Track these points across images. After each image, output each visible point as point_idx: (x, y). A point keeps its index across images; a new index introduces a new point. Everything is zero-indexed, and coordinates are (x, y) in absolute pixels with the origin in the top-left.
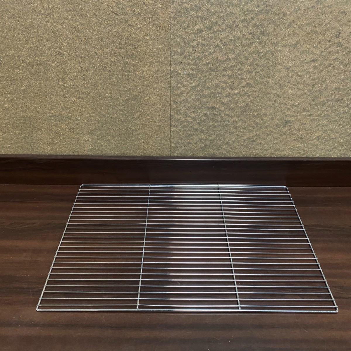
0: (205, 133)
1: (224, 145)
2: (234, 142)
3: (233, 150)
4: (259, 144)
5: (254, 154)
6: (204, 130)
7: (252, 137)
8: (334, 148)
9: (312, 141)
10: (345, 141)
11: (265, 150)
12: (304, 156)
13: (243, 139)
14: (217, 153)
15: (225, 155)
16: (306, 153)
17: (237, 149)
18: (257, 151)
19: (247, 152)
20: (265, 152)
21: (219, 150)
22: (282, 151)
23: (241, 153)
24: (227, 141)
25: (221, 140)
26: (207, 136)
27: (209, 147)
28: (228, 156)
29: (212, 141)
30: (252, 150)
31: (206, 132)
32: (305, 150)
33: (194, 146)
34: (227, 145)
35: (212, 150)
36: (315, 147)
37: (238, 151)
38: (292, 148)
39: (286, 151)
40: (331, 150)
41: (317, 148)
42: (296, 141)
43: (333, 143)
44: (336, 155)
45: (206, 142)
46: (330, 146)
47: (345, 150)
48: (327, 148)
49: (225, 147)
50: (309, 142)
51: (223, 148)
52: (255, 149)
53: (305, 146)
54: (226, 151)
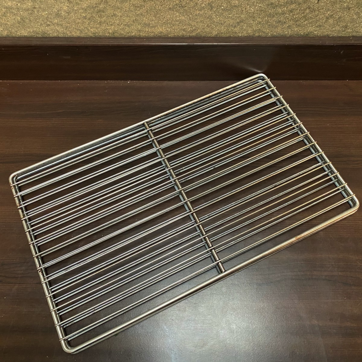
1: (54, 18)
2: (69, 13)
3: (74, 26)
4: (112, 16)
5: (111, 31)
7: (96, 4)
8: (241, 22)
9: (200, 10)
10: (258, 10)
11: (126, 25)
12: (194, 34)
13: (83, 9)
14: (48, 31)
16: (195, 30)
17: (78, 23)
18: (113, 27)
19: (97, 28)
20: (127, 29)
21: (49, 25)
22: (154, 27)
23: (88, 30)
24: (56, 11)
25: (44, 10)
27: (30, 21)
28: (69, 35)
29: (30, 11)
32: (192, 26)
33: (3, 19)
34: (58, 18)
35: (38, 26)
36: (208, 20)
37: (82, 27)
38: (169, 21)
39: (161, 27)
40: (236, 24)
41: (211, 22)
42: (173, 10)
43: (237, 13)
44: (245, 32)
45: (21, 13)
46: (234, 18)
47: (259, 24)
48: (228, 22)
49: (56, 21)
50: (196, 13)
51: (55, 23)
52: (109, 23)
53: (190, 19)
54: (61, 27)
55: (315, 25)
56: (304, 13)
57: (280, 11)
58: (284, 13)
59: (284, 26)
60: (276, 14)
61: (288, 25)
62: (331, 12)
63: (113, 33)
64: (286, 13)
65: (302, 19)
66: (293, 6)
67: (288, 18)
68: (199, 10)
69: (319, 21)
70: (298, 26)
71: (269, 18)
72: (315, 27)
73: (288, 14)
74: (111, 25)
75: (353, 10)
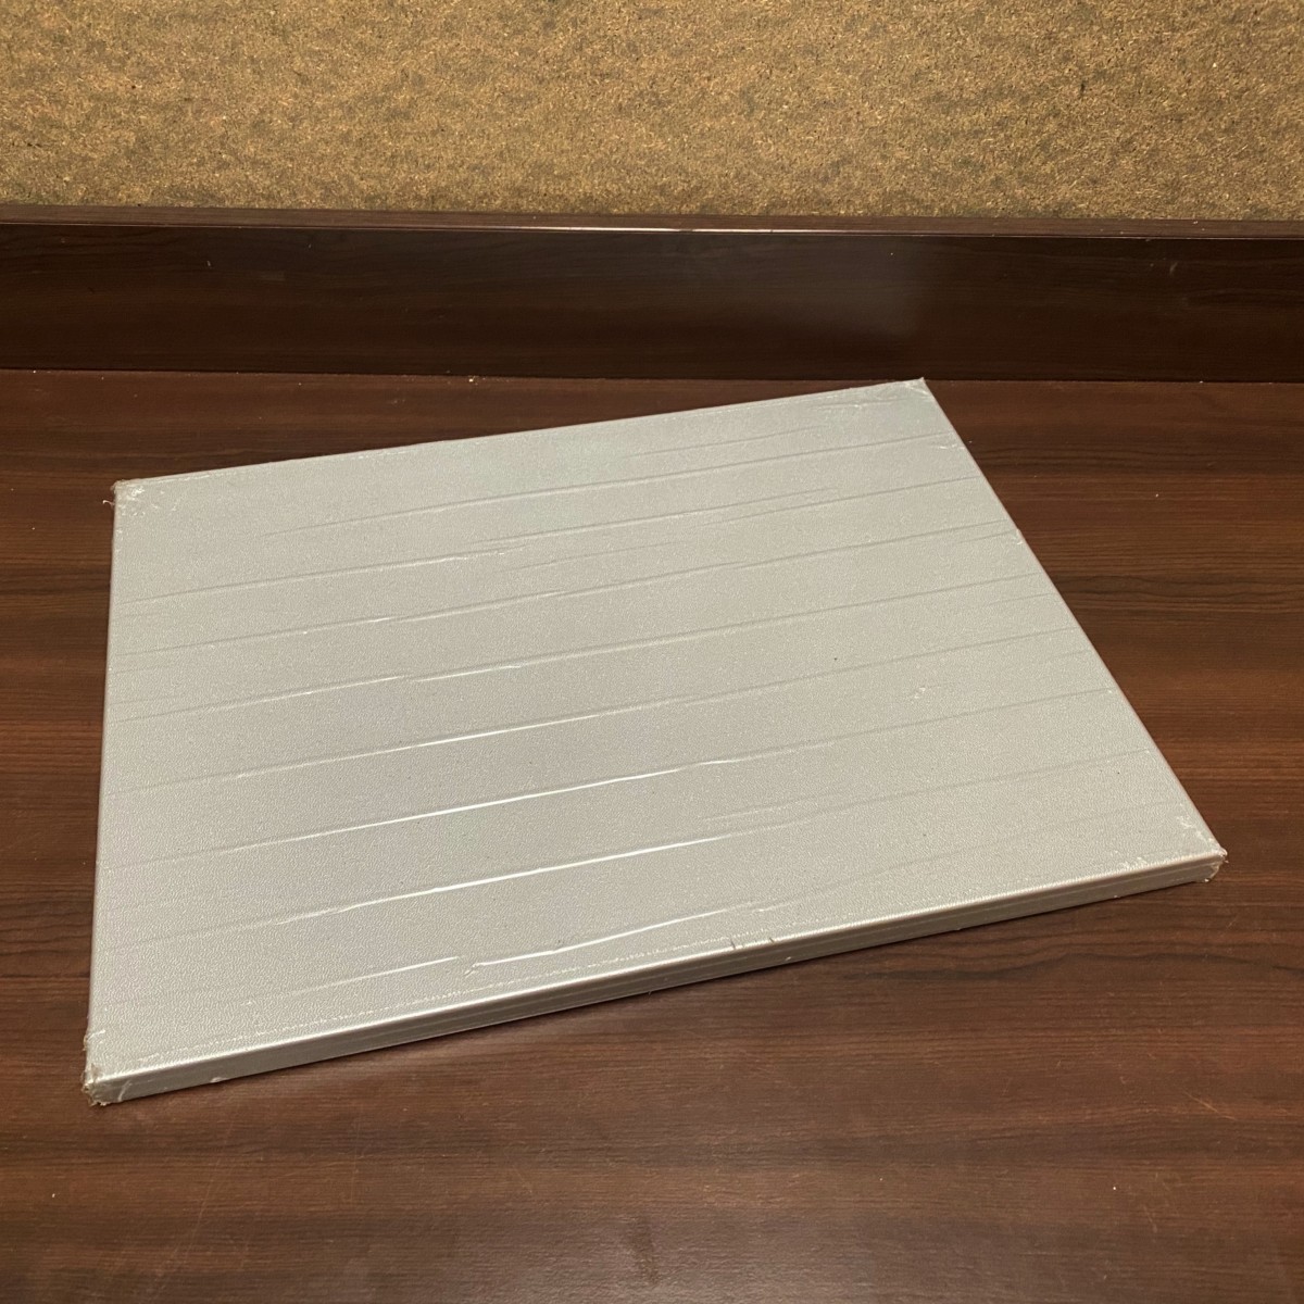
0: (114, 64)
1: (245, 138)
2: (295, 120)
3: (305, 169)
4: (434, 133)
5: (424, 192)
6: (102, 44)
7: (387, 88)
8: (845, 160)
9: (715, 117)
10: (895, 120)
11: (475, 168)
12: (692, 207)
13: (341, 105)
14: (220, 187)
15: (267, 199)
16: (697, 189)
17: (322, 158)
18: (432, 175)
19: (379, 178)
20: (478, 184)
21: (225, 165)
22: (566, 177)
23: (351, 184)
24: (257, 112)
25: (219, 109)
26: (132, 78)
27: (167, 147)
28: (288, 203)
29: (172, 111)
30: (406, 166)
31: (120, 52)
32: (687, 175)
33: (80, 141)
34: (259, 136)
35: (190, 169)
36: (741, 151)
37: (332, 174)
38: (614, 157)
39: (587, 178)
40: (829, 171)
41: (751, 160)
42: (630, 115)
43: (831, 129)
44: (857, 202)
45: (142, 117)
46: (822, 149)
47: (902, 172)
48: (804, 160)
49: (252, 150)
50: (700, 127)
51: (247, 158)
52: (420, 160)
53: (683, 150)
54: (264, 173)
55: (1079, 178)
56: (1039, 132)
57: (967, 123)
58: (976, 132)
59: (981, 180)
60: (955, 134)
61: (993, 177)
62: (1125, 131)
63: (433, 197)
64: (984, 132)
65: (1035, 153)
66: (1004, 108)
67: (992, 151)
68: (711, 118)
69: (1088, 161)
70: (1027, 179)
71: (932, 149)
72: (1078, 183)
73: (991, 136)
74: (428, 167)
75: (1194, 121)
